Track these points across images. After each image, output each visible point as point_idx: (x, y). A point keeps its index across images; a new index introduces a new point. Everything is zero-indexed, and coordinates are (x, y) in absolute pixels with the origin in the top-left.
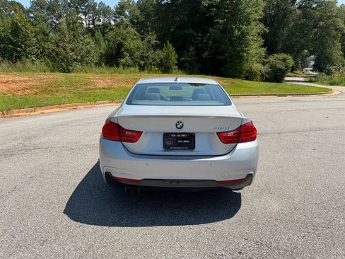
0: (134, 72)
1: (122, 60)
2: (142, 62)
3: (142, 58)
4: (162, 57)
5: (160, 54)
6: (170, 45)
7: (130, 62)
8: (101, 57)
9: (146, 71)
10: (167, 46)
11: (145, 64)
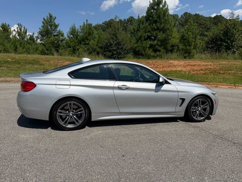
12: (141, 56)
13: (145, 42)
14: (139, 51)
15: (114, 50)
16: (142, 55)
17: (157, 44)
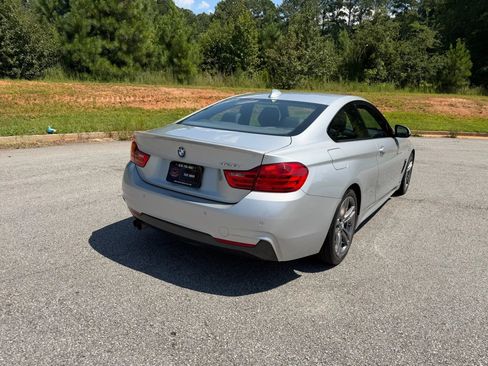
0: (387, 89)
1: (371, 72)
2: (403, 75)
3: (405, 68)
4: (441, 65)
5: (439, 61)
6: (461, 45)
7: (384, 73)
8: (340, 67)
9: (407, 89)
10: (454, 47)
11: (408, 77)
12: (86, 75)
13: (89, 40)
14: (79, 62)
15: (12, 56)
16: (88, 71)
17: (120, 49)
